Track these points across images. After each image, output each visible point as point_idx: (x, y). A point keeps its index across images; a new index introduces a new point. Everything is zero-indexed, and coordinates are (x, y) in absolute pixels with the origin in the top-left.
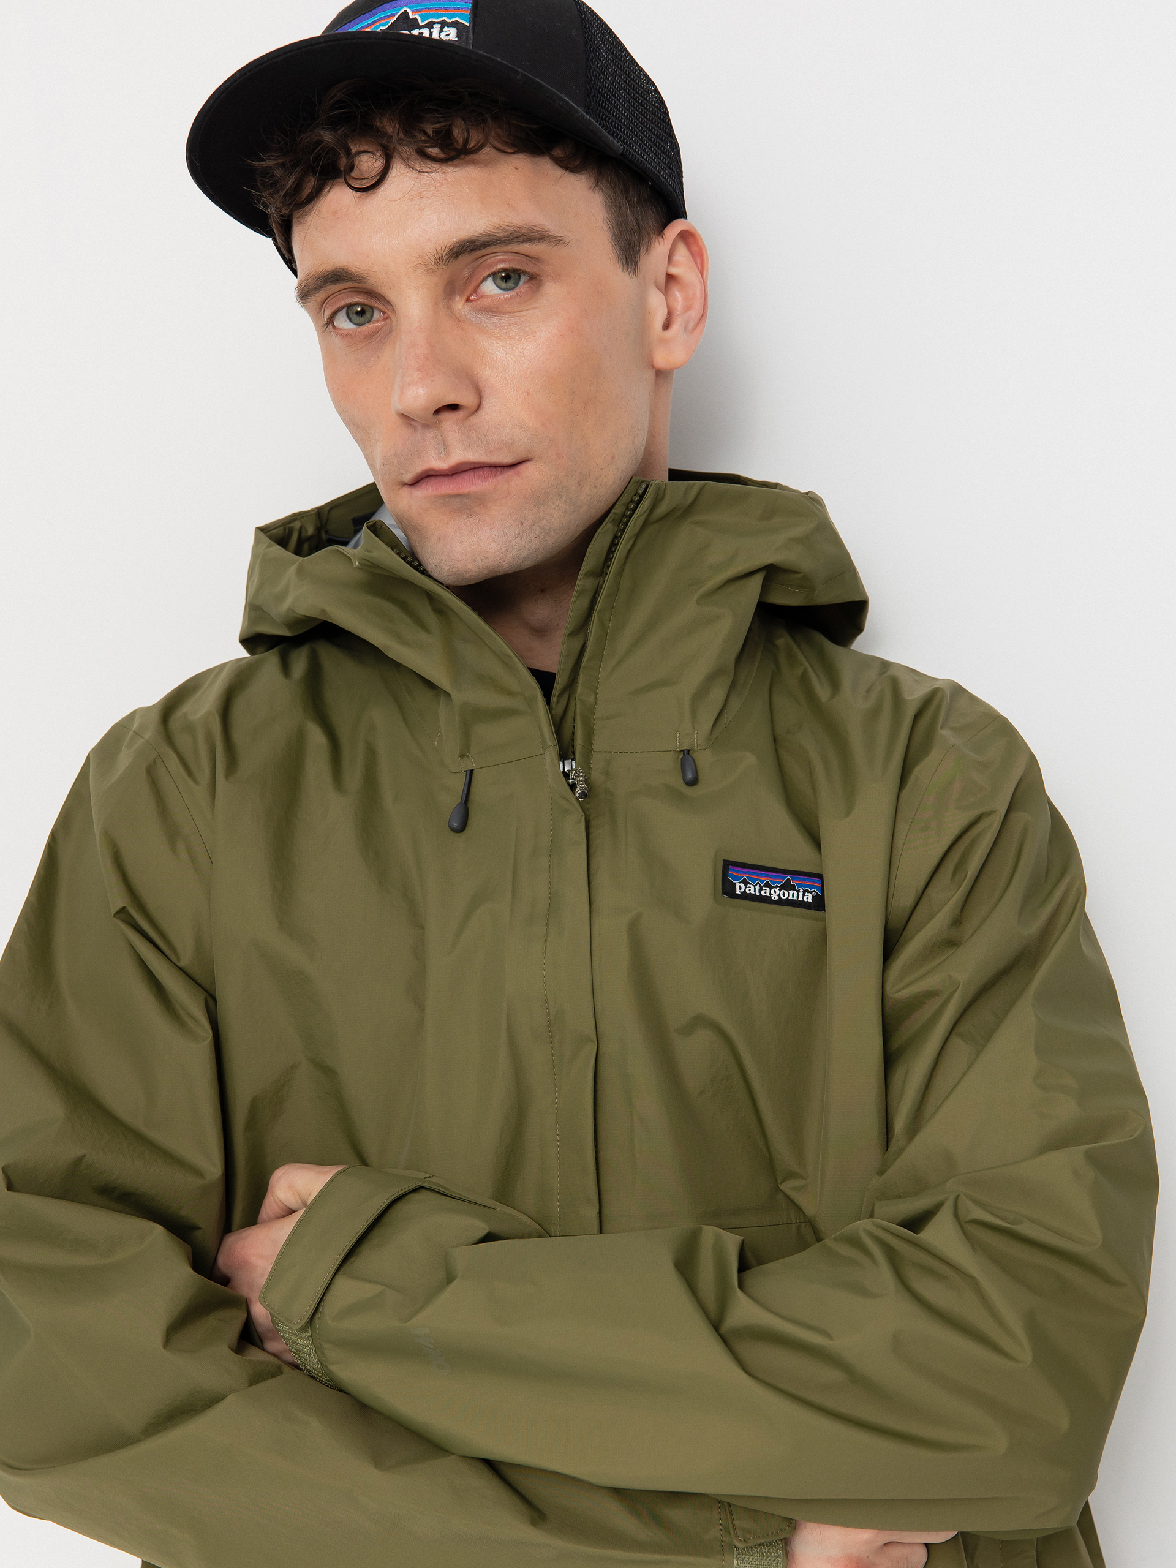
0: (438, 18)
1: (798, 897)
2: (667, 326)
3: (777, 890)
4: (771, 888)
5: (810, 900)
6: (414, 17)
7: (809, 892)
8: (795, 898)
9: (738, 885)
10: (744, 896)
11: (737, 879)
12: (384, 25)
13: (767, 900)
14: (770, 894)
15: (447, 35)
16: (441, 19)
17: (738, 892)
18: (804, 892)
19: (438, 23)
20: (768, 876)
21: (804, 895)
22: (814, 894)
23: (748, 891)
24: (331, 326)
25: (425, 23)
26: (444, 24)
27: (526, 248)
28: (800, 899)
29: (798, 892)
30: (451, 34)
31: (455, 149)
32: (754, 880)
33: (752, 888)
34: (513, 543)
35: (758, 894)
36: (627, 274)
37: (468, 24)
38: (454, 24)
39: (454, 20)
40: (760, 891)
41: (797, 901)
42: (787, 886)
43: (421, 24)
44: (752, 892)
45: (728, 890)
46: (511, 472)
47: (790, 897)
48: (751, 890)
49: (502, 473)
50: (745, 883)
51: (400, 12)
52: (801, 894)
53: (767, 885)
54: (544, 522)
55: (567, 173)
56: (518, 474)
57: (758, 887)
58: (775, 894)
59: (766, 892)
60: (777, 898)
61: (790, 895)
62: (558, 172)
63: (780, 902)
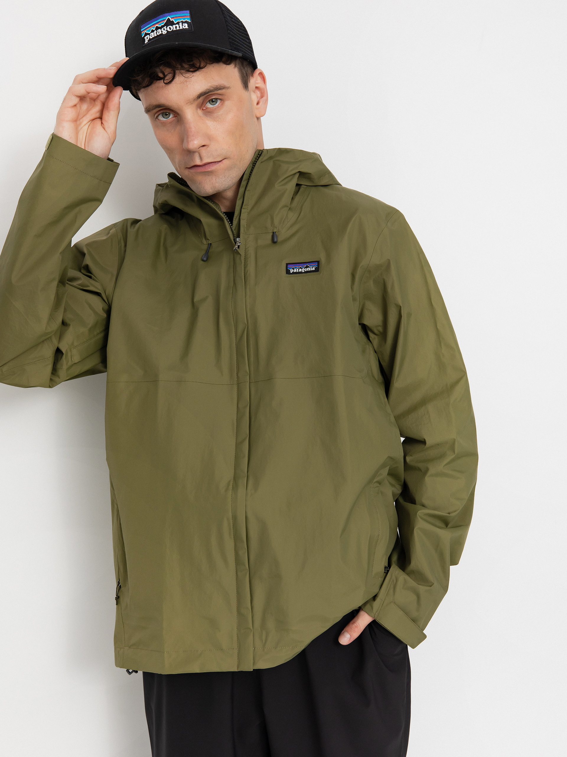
0: (180, 20)
1: (310, 269)
2: (258, 104)
3: (304, 269)
4: (302, 269)
5: (314, 269)
6: (172, 20)
7: (313, 267)
8: (309, 270)
9: (291, 270)
10: (293, 273)
11: (291, 268)
12: (163, 23)
13: (301, 273)
14: (302, 271)
15: (185, 26)
16: (181, 21)
17: (291, 272)
18: (312, 267)
19: (181, 22)
20: (300, 265)
21: (312, 268)
22: (315, 267)
23: (294, 271)
24: (157, 119)
25: (176, 22)
26: (183, 22)
27: (219, 92)
28: (311, 270)
29: (310, 268)
30: (186, 26)
31: (196, 68)
32: (296, 268)
33: (296, 270)
34: (223, 183)
35: (298, 271)
36: (246, 92)
37: (190, 22)
38: (186, 22)
39: (185, 20)
40: (298, 270)
41: (310, 271)
42: (307, 267)
43: (175, 23)
44: (296, 271)
45: (288, 272)
46: (220, 163)
47: (308, 270)
48: (295, 271)
49: (218, 164)
50: (293, 269)
51: (167, 19)
52: (311, 268)
53: (300, 268)
54: (231, 175)
55: (227, 65)
56: (222, 163)
57: (297, 269)
58: (303, 270)
59: (300, 270)
60: (304, 271)
61: (308, 269)
62: (225, 66)
63: (306, 272)
